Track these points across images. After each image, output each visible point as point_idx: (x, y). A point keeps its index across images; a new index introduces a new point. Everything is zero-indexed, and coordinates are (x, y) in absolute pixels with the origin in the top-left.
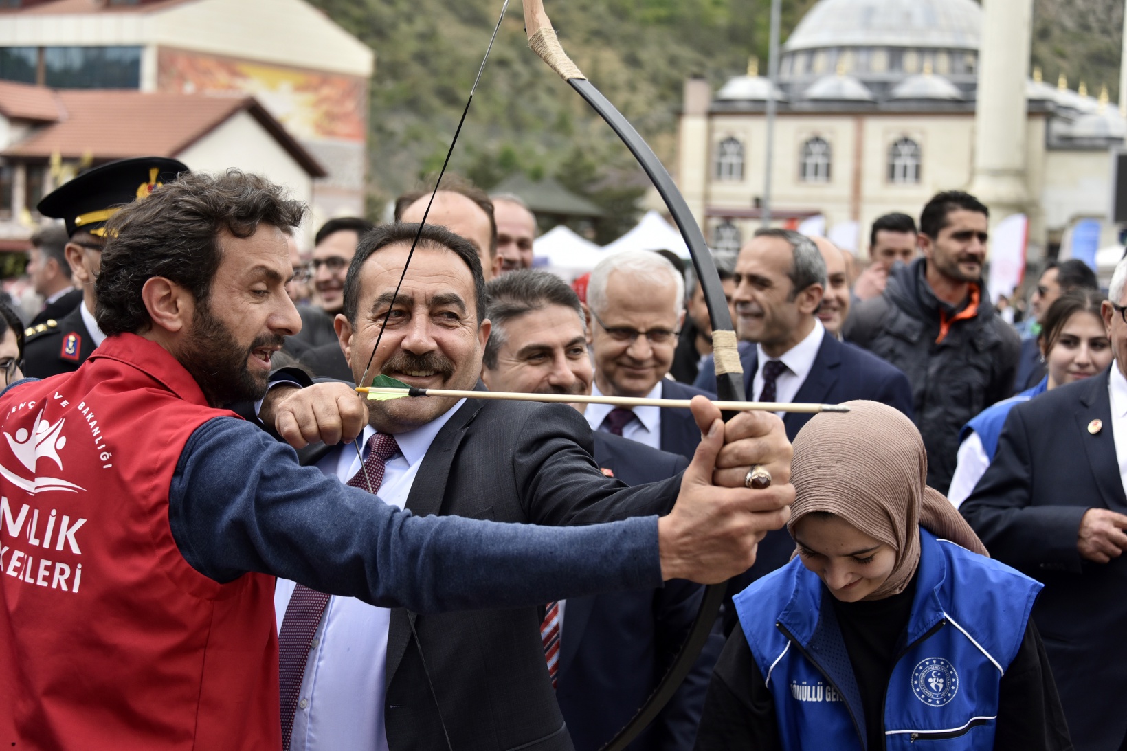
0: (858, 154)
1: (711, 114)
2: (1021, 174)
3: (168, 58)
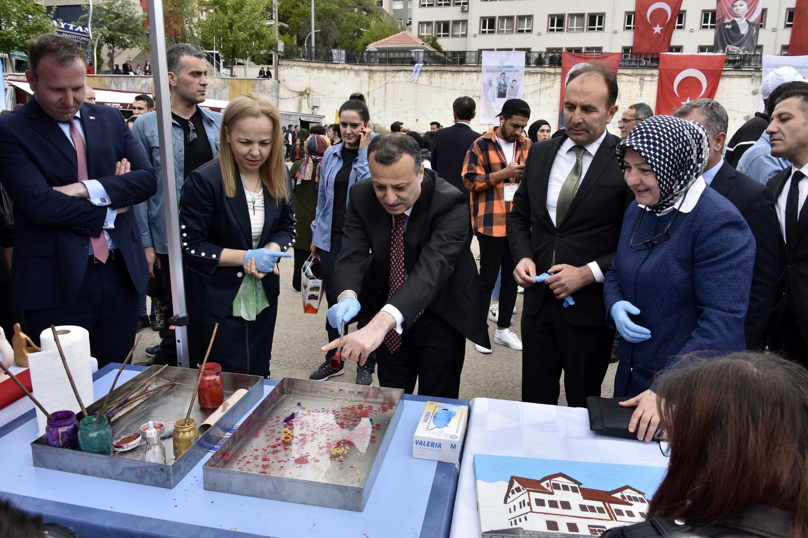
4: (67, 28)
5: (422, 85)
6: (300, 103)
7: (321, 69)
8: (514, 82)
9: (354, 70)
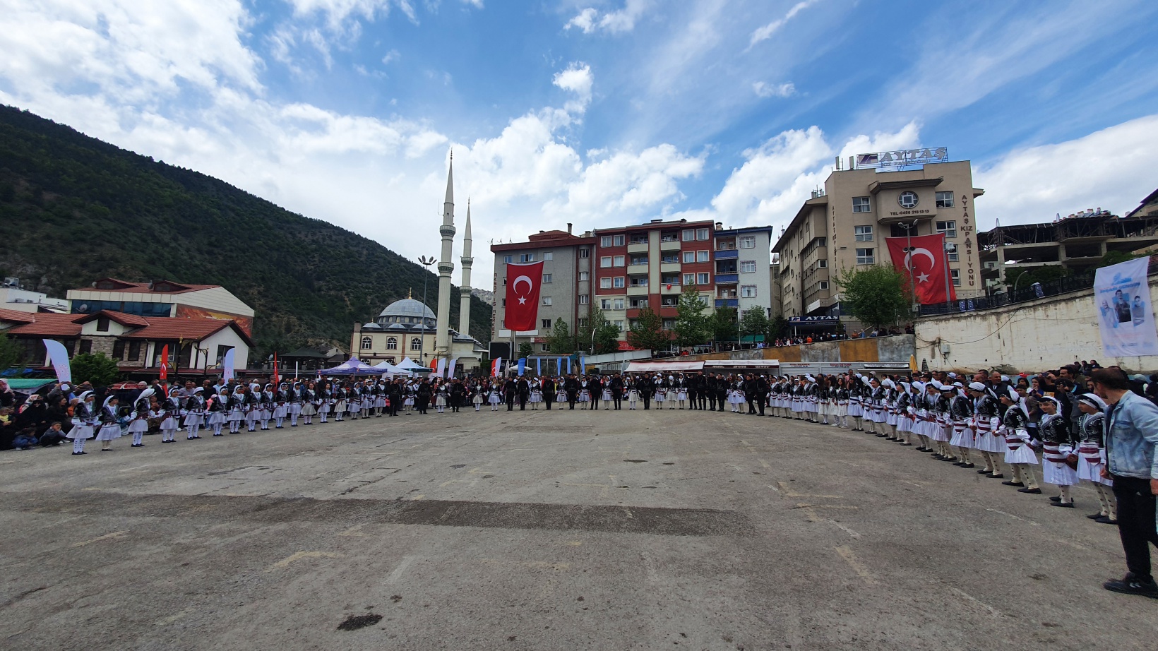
0: (404, 342)
1: (361, 332)
2: (447, 348)
3: (181, 308)
4: (819, 319)
5: (1040, 319)
6: (933, 350)
7: (948, 319)
8: (1137, 299)
9: (981, 316)
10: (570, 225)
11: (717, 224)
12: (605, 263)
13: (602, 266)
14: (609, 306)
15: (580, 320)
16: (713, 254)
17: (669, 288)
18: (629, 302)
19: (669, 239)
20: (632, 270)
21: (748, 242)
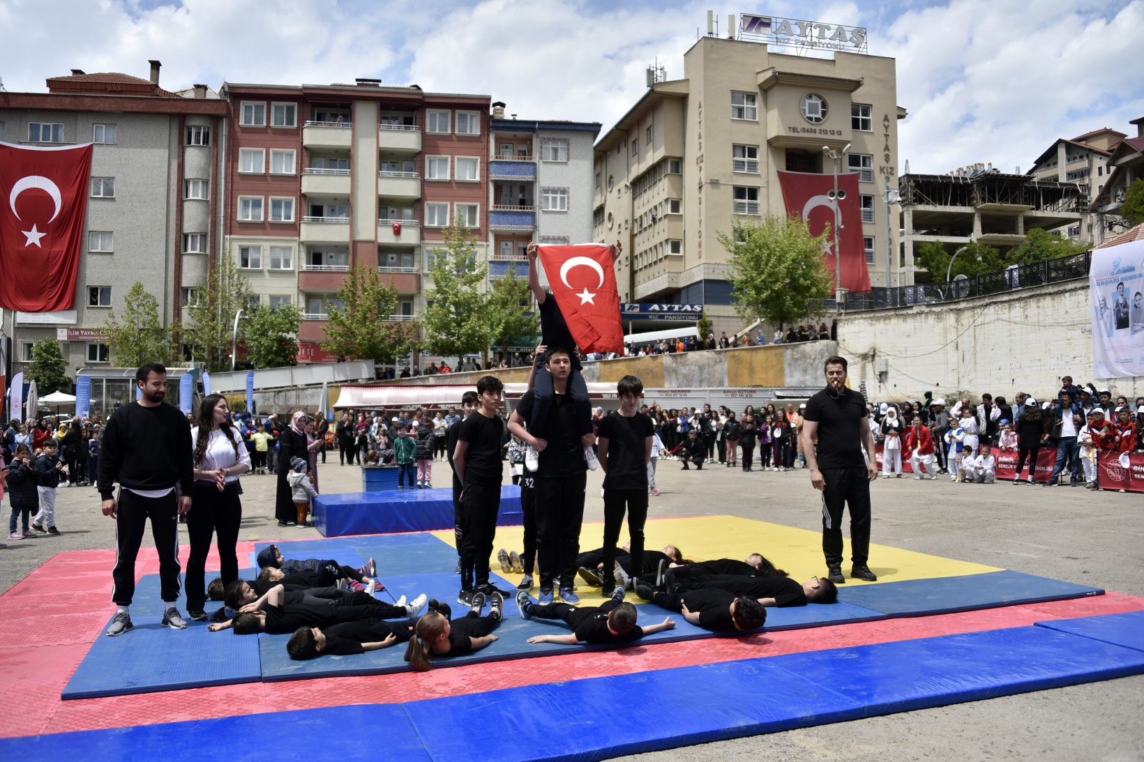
4: (670, 309)
7: (889, 318)
8: (1138, 297)
9: (934, 313)
10: (155, 65)
11: (495, 105)
12: (250, 163)
13: (240, 170)
14: (256, 264)
15: (186, 290)
16: (486, 166)
17: (397, 232)
18: (304, 256)
19: (394, 125)
20: (315, 183)
21: (555, 150)
